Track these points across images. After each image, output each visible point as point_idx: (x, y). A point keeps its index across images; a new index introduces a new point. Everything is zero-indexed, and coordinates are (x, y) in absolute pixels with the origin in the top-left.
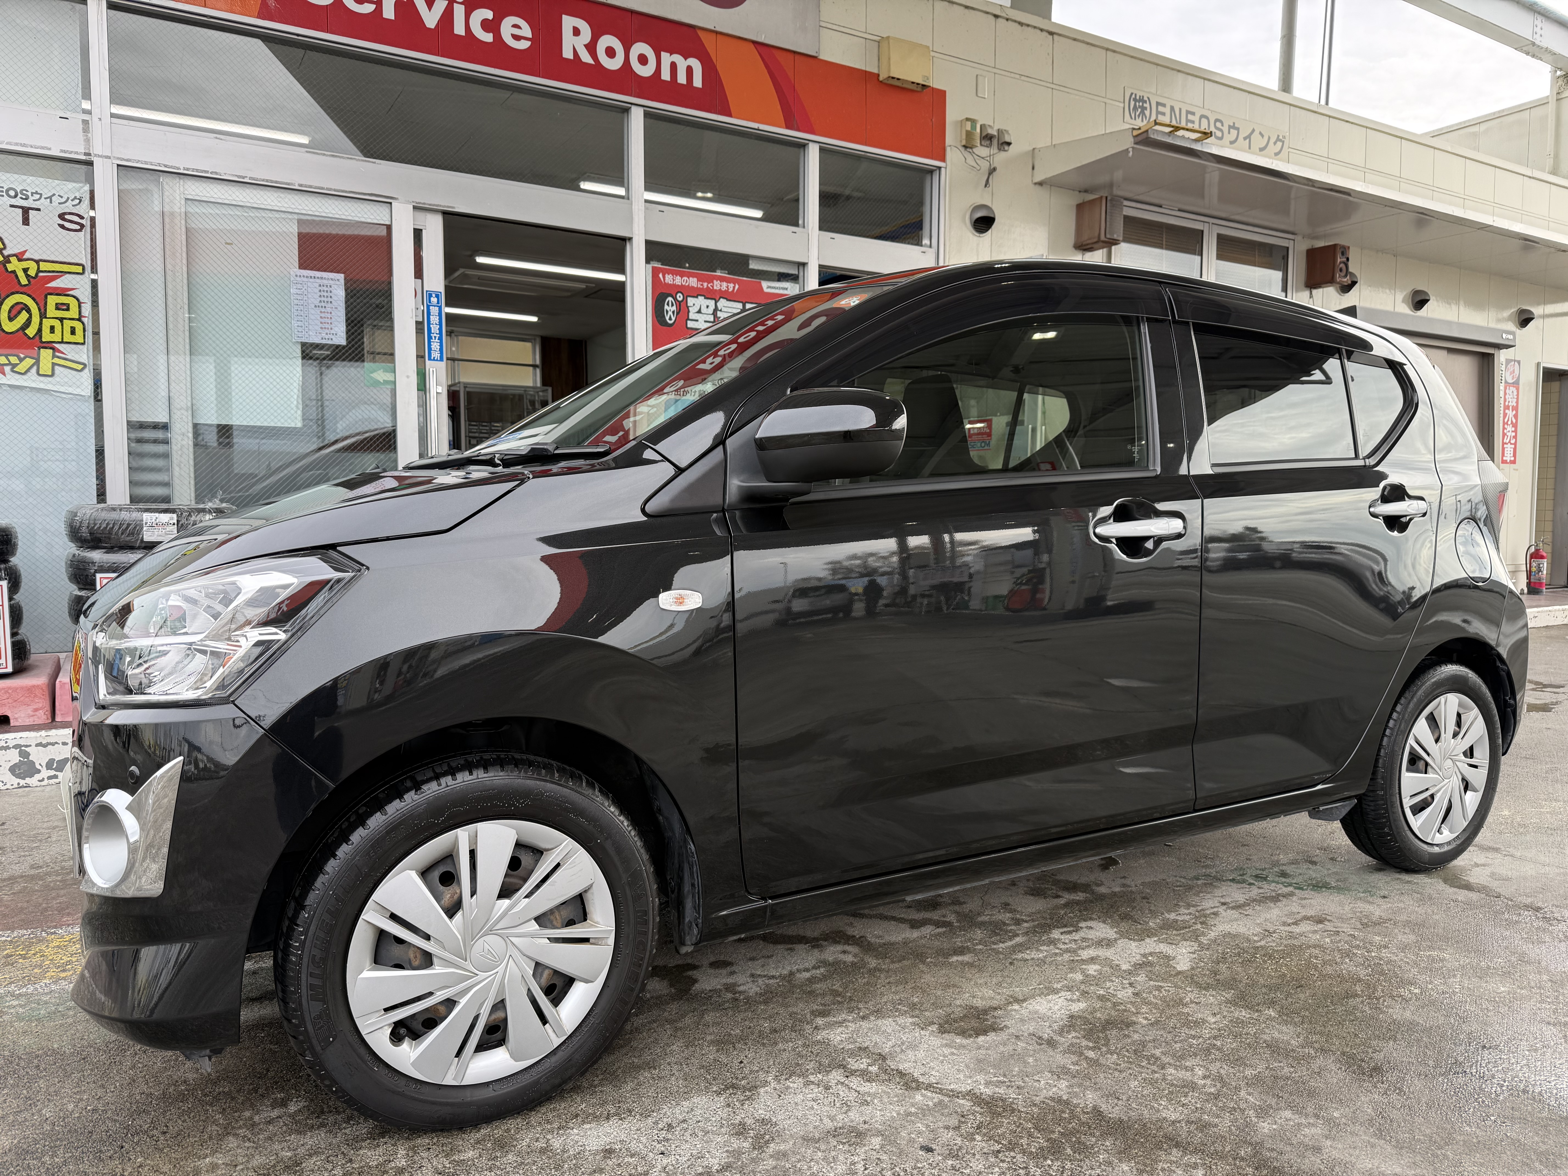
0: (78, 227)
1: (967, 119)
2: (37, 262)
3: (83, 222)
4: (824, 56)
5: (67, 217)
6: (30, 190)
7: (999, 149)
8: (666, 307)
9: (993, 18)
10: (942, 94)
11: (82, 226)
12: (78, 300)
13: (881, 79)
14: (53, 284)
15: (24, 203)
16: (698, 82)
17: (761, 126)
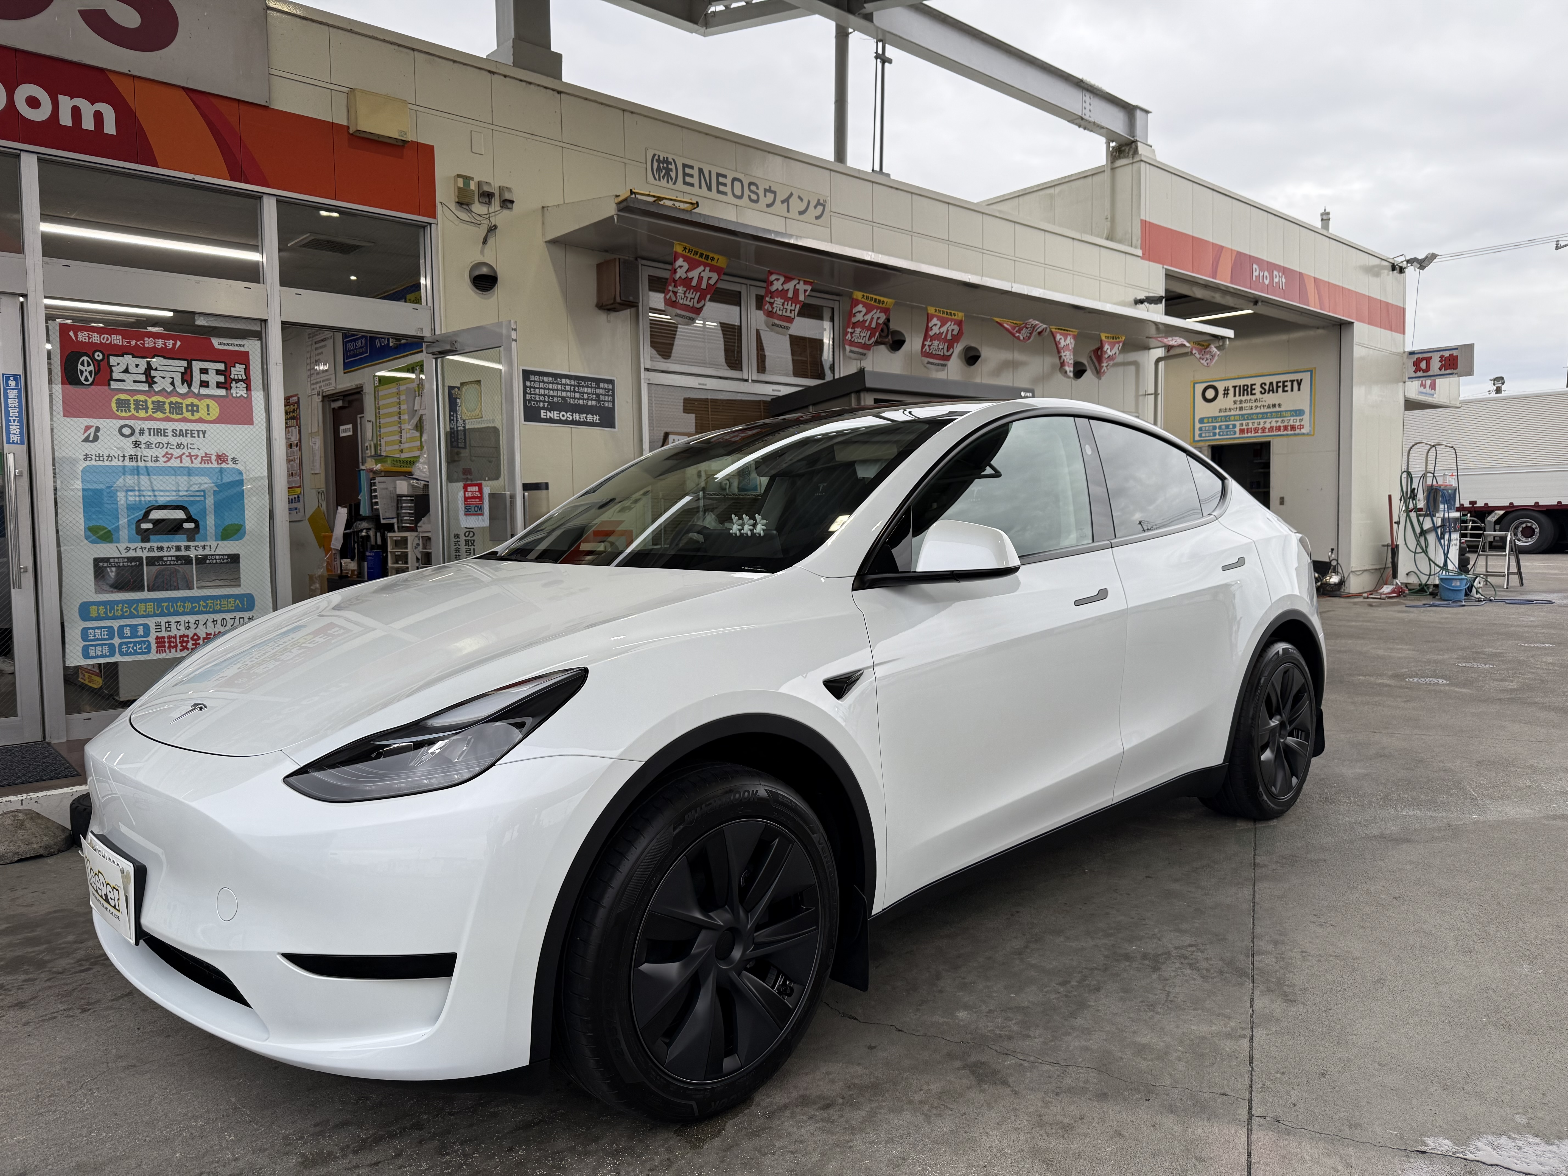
1: (459, 176)
4: (276, 105)
7: (502, 207)
8: (80, 367)
9: (488, 74)
10: (430, 149)
13: (351, 131)
16: (110, 127)
17: (198, 178)
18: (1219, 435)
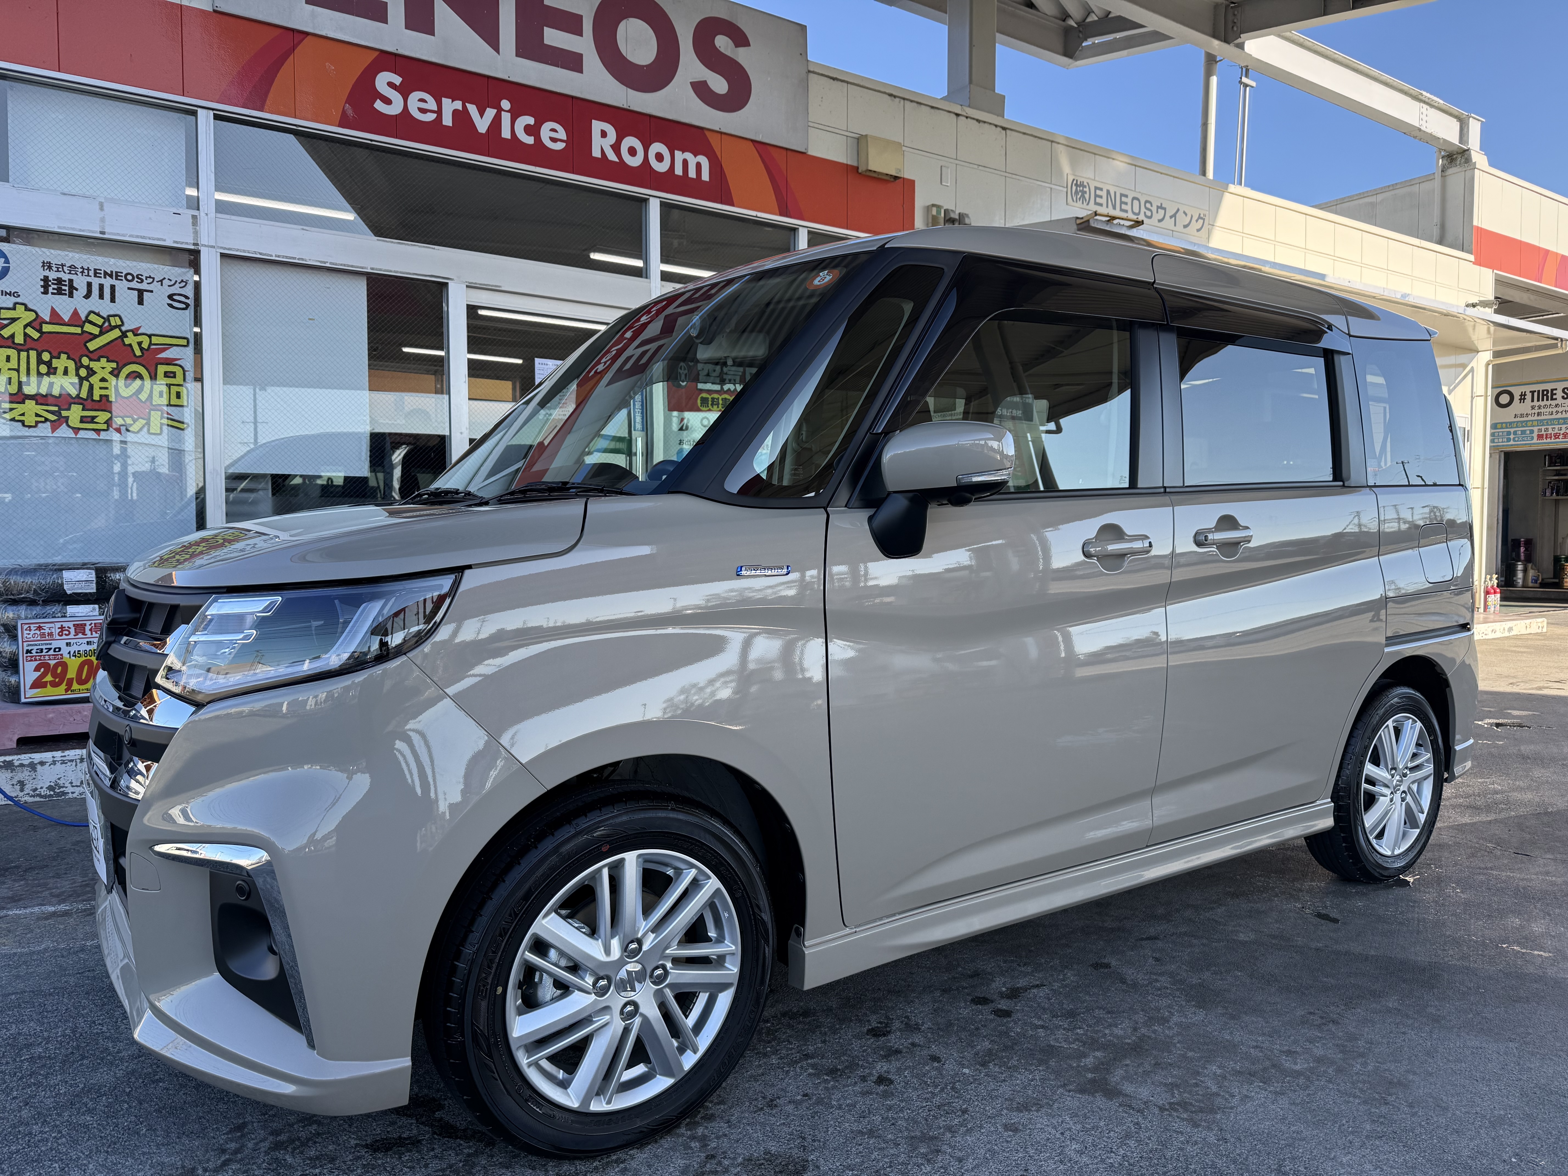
0: (184, 306)
1: (933, 205)
2: (150, 336)
3: (189, 301)
4: (811, 152)
5: (175, 297)
6: (146, 274)
8: (679, 371)
9: (955, 116)
10: (912, 183)
11: (188, 305)
12: (183, 368)
13: (860, 171)
14: (163, 355)
15: (141, 286)
16: (705, 176)
17: (760, 214)
18: (1514, 440)
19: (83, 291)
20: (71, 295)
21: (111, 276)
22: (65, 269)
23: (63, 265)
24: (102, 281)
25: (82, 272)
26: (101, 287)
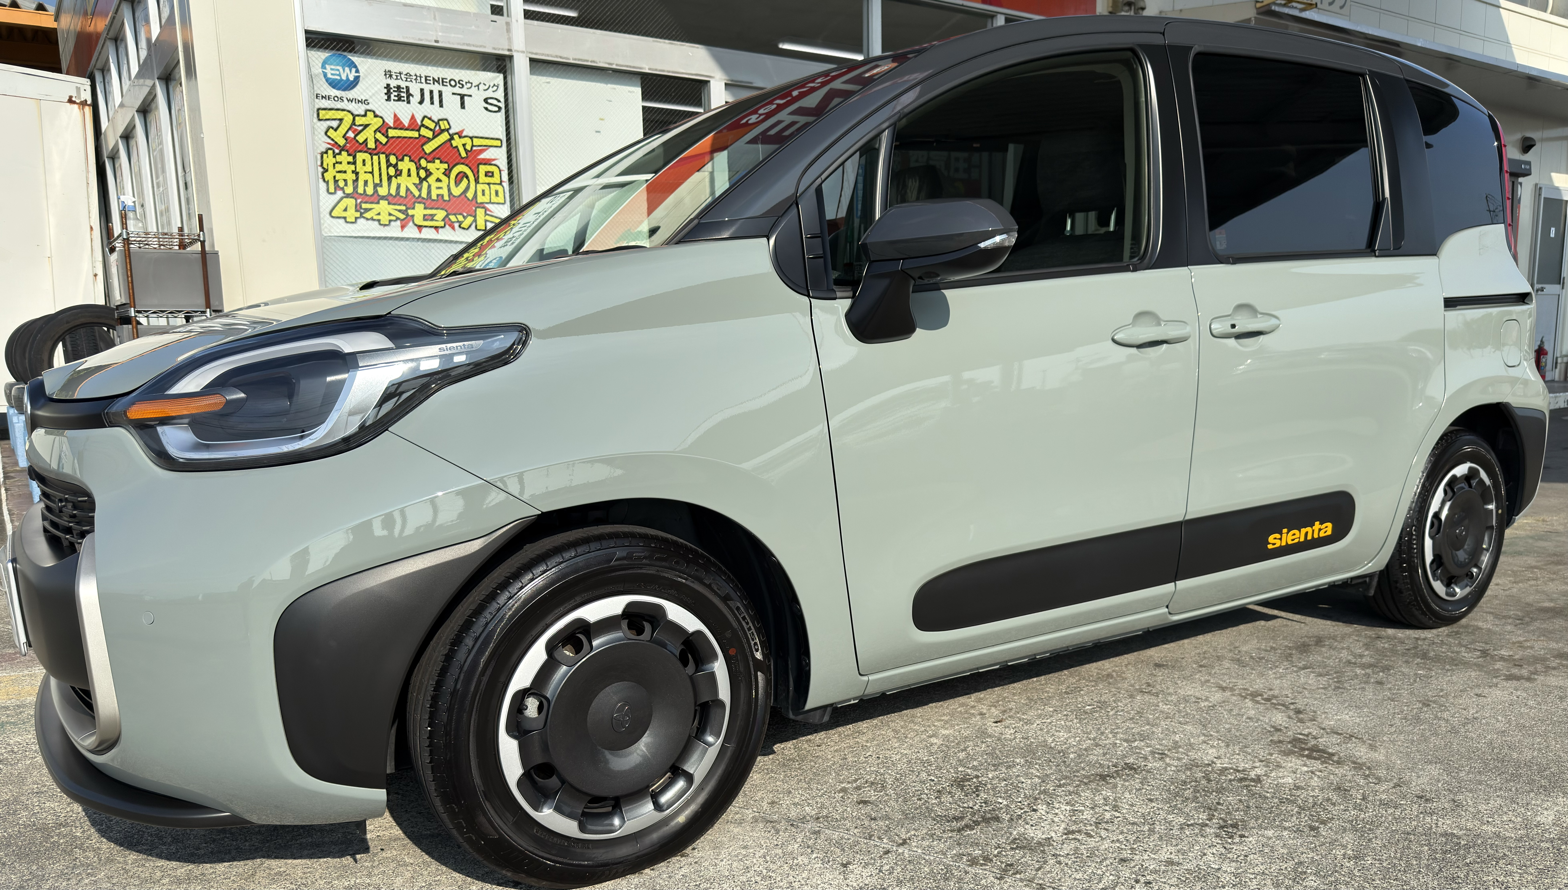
0: (496, 109)
2: (471, 138)
3: (499, 104)
5: (489, 101)
6: (465, 80)
11: (500, 108)
12: (498, 167)
14: (482, 156)
15: (464, 91)
19: (417, 97)
20: (409, 102)
21: (438, 82)
22: (403, 76)
23: (400, 73)
24: (431, 87)
25: (416, 79)
26: (431, 92)
